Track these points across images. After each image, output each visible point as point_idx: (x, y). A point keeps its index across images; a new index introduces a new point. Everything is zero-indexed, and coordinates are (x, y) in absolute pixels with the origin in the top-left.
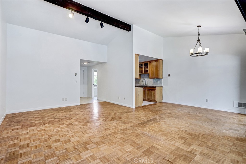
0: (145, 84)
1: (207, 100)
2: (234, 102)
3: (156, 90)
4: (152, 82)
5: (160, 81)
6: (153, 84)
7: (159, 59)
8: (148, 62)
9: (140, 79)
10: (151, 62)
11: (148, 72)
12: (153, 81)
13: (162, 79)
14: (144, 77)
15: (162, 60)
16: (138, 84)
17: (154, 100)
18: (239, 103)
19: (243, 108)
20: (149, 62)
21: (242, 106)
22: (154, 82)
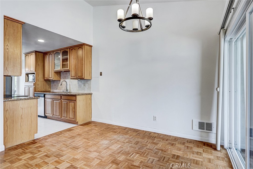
0: (67, 90)
1: (155, 117)
2: (192, 120)
3: (76, 100)
4: (77, 85)
5: (87, 84)
6: (78, 89)
7: (84, 44)
8: (67, 48)
9: (60, 81)
10: (72, 48)
11: (68, 68)
12: (78, 83)
13: (92, 80)
14: (65, 77)
15: (91, 46)
16: (57, 89)
17: (74, 120)
18: (200, 123)
19: (205, 131)
20: (70, 48)
21: (204, 127)
22: (80, 86)
